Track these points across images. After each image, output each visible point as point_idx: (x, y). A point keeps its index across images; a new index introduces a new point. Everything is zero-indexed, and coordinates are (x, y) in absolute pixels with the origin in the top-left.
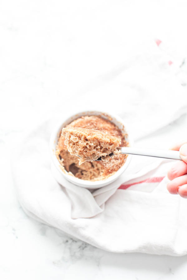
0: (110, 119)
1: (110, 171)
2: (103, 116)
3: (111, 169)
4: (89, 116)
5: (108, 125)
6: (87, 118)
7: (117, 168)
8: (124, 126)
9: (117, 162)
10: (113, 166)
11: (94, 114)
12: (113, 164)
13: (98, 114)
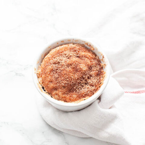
0: (92, 49)
1: (84, 95)
2: (86, 45)
3: (85, 93)
4: (73, 44)
5: (89, 54)
6: (71, 45)
7: (91, 93)
8: (104, 57)
9: (92, 88)
10: (87, 92)
11: (78, 42)
12: (88, 90)
13: (82, 43)
